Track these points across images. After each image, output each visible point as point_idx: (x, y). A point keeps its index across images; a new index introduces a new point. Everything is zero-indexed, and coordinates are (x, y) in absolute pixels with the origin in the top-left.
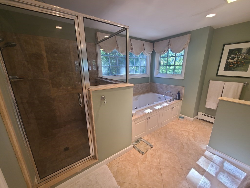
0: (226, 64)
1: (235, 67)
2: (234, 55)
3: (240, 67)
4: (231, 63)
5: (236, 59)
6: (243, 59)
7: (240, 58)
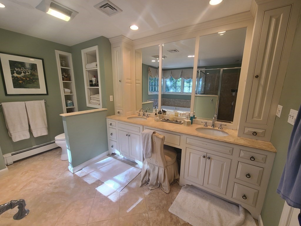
0: (13, 80)
1: (27, 84)
2: (18, 69)
3: (31, 83)
4: (19, 78)
5: (23, 74)
6: (30, 75)
7: (27, 74)
